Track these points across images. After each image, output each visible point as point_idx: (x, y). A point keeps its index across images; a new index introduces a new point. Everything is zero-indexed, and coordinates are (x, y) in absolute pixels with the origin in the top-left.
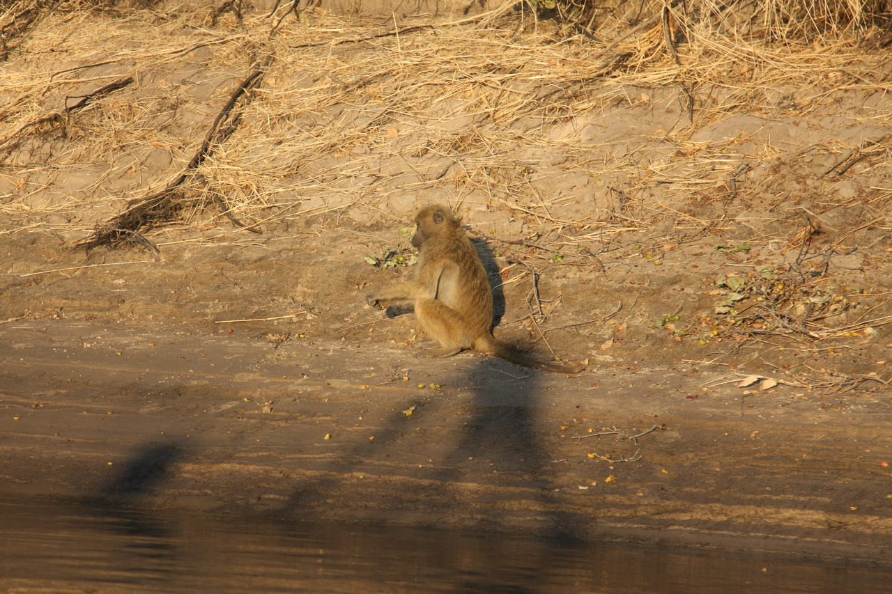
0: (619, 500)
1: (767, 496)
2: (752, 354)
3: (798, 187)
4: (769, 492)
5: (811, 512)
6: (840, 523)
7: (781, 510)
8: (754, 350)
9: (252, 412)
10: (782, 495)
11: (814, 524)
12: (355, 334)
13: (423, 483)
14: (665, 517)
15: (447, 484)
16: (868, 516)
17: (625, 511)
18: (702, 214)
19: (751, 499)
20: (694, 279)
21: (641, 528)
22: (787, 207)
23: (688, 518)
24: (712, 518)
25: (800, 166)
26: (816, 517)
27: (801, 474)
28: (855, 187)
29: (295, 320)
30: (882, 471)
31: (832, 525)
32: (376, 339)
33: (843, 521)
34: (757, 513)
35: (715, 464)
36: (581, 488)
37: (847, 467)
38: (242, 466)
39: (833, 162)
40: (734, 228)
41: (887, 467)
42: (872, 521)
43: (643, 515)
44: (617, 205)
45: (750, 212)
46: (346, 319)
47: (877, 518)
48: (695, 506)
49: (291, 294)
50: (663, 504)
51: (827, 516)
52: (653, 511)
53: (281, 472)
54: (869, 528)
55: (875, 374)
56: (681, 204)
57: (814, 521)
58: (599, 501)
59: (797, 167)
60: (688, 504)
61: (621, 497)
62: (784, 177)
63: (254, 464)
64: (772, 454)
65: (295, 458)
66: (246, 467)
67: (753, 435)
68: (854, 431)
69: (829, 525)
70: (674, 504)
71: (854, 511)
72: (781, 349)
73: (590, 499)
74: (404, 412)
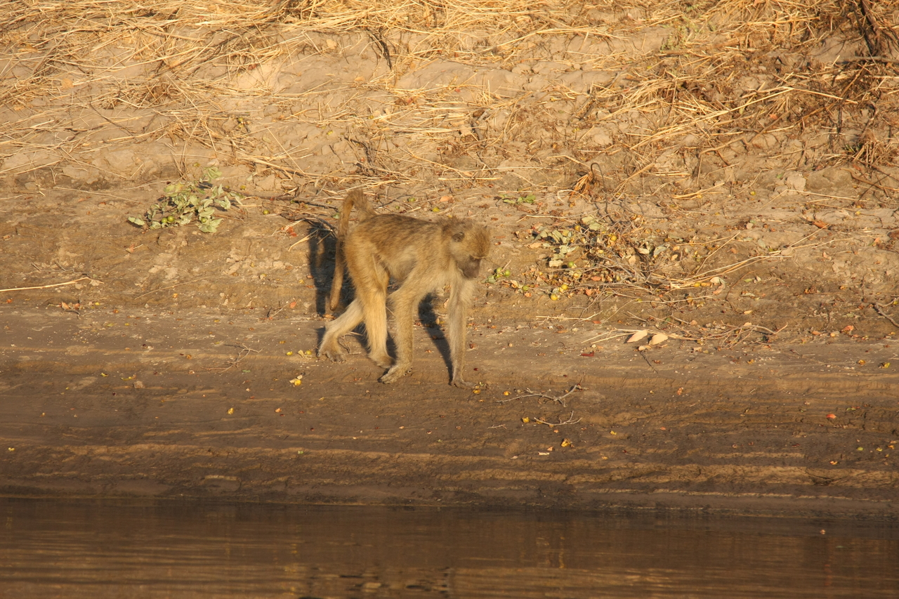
0: (587, 465)
1: (737, 454)
2: (612, 307)
3: (548, 134)
4: (738, 450)
5: (793, 468)
6: (826, 478)
7: (762, 468)
8: (612, 304)
9: (121, 387)
10: (753, 453)
11: (799, 481)
12: (157, 300)
13: (369, 456)
14: (643, 481)
15: (397, 456)
16: (853, 470)
17: (600, 476)
18: (460, 165)
19: (722, 458)
20: (503, 233)
21: (626, 492)
22: (547, 156)
23: (667, 480)
24: (692, 480)
25: (543, 113)
26: (798, 474)
27: (751, 429)
28: (607, 133)
29: (79, 286)
30: (831, 424)
31: (818, 481)
32: (184, 304)
33: (829, 476)
34: (736, 472)
35: (657, 424)
36: (541, 454)
37: (794, 421)
38: (162, 445)
39: (571, 108)
40: (500, 178)
41: (836, 419)
42: (858, 475)
43: (618, 480)
44: (363, 155)
45: (510, 161)
46: (137, 284)
47: (863, 471)
48: (672, 467)
49: (53, 259)
50: (636, 467)
51: (810, 472)
52: (627, 474)
53: (209, 451)
54: (858, 483)
55: (750, 324)
56: (434, 154)
57: (797, 478)
58: (568, 467)
59: (539, 114)
60: (663, 466)
61: (590, 462)
62: (529, 124)
63: (174, 442)
64: (710, 411)
65: (215, 435)
66: (167, 447)
67: (680, 392)
68: (783, 384)
69: (814, 480)
70: (647, 467)
71: (836, 465)
72: (639, 302)
73: (559, 465)
74: (292, 382)
